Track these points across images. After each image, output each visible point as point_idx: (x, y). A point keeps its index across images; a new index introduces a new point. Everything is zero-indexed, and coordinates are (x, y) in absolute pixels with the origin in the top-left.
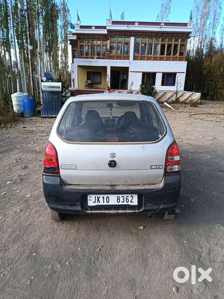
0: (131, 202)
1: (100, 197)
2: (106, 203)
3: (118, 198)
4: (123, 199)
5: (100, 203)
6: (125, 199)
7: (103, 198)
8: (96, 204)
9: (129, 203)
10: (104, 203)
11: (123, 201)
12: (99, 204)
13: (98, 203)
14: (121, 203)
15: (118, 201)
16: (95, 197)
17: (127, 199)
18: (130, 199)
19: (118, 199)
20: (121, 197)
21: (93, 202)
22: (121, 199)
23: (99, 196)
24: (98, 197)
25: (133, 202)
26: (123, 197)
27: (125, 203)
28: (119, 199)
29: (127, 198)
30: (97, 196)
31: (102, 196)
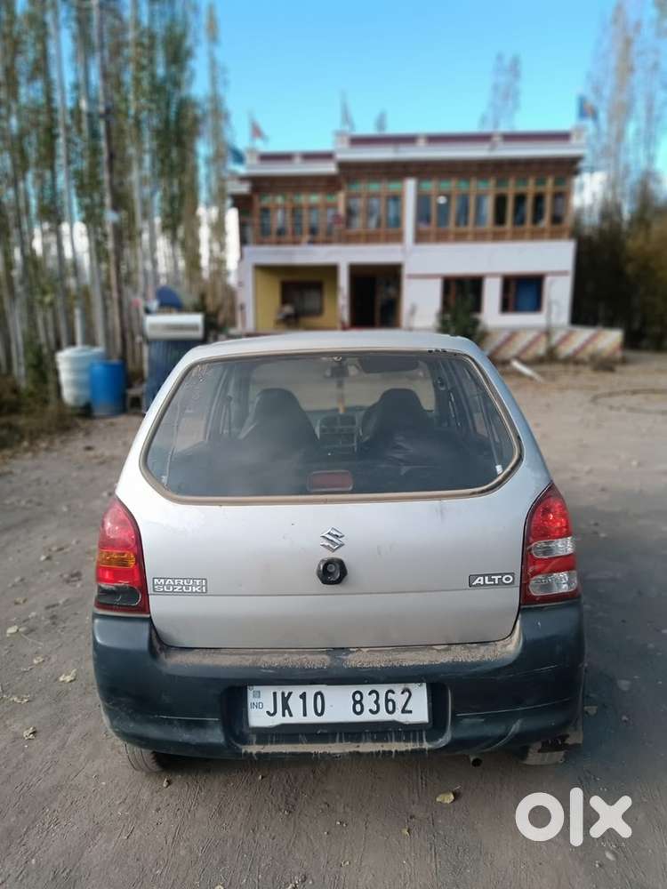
0: (404, 711)
1: (290, 694)
2: (312, 718)
3: (358, 697)
4: (376, 702)
5: (291, 715)
6: (382, 701)
7: (301, 697)
8: (279, 720)
9: (398, 717)
10: (305, 715)
11: (375, 709)
12: (287, 720)
13: (284, 715)
14: (366, 717)
15: (358, 708)
16: (275, 694)
17: (387, 701)
18: (400, 699)
19: (356, 702)
20: (366, 694)
21: (268, 713)
22: (369, 702)
23: (287, 689)
24: (283, 694)
25: (410, 712)
26: (374, 695)
27: (383, 716)
28: (360, 702)
29: (391, 696)
30: (279, 690)
31: (297, 691)
